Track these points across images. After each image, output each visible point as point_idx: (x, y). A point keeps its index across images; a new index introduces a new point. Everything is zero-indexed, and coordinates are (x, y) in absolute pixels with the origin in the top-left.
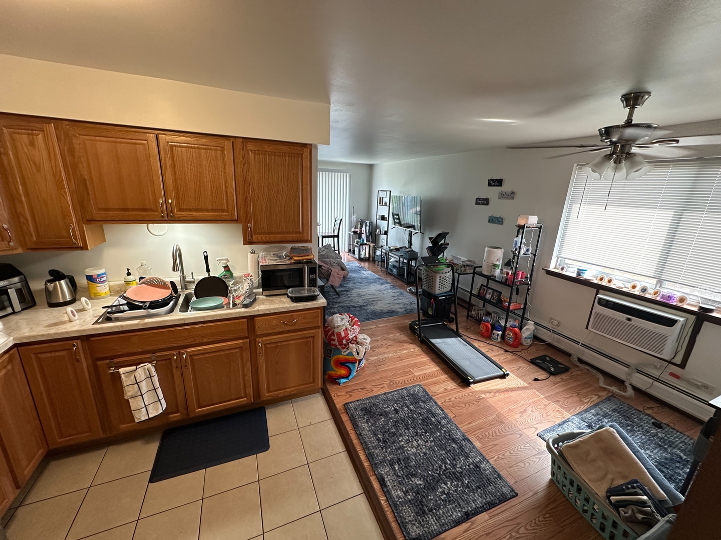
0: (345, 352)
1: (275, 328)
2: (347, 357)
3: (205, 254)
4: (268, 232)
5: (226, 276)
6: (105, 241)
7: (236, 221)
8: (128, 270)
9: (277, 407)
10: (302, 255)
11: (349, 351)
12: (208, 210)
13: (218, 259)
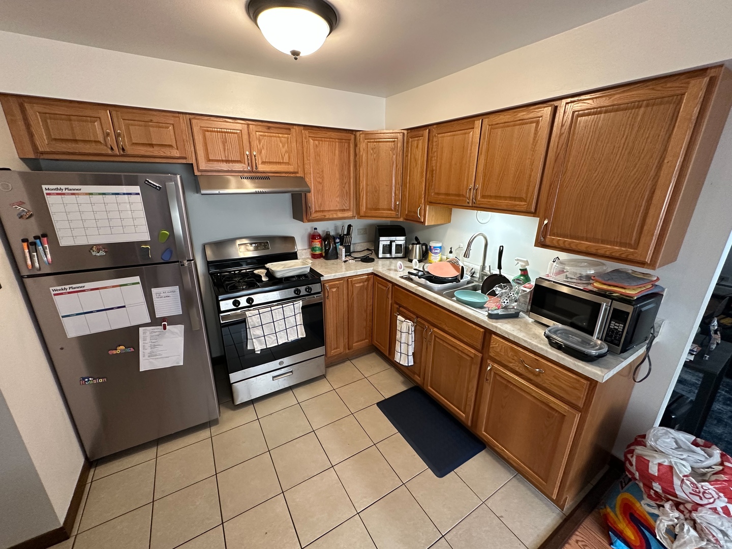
0: (649, 505)
1: (511, 363)
2: (648, 517)
3: (501, 248)
4: (570, 235)
5: (519, 281)
6: (450, 222)
7: (534, 214)
8: (451, 249)
9: (498, 461)
10: (609, 282)
11: (656, 512)
12: (505, 198)
13: (516, 259)
